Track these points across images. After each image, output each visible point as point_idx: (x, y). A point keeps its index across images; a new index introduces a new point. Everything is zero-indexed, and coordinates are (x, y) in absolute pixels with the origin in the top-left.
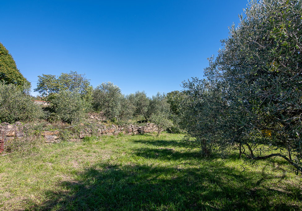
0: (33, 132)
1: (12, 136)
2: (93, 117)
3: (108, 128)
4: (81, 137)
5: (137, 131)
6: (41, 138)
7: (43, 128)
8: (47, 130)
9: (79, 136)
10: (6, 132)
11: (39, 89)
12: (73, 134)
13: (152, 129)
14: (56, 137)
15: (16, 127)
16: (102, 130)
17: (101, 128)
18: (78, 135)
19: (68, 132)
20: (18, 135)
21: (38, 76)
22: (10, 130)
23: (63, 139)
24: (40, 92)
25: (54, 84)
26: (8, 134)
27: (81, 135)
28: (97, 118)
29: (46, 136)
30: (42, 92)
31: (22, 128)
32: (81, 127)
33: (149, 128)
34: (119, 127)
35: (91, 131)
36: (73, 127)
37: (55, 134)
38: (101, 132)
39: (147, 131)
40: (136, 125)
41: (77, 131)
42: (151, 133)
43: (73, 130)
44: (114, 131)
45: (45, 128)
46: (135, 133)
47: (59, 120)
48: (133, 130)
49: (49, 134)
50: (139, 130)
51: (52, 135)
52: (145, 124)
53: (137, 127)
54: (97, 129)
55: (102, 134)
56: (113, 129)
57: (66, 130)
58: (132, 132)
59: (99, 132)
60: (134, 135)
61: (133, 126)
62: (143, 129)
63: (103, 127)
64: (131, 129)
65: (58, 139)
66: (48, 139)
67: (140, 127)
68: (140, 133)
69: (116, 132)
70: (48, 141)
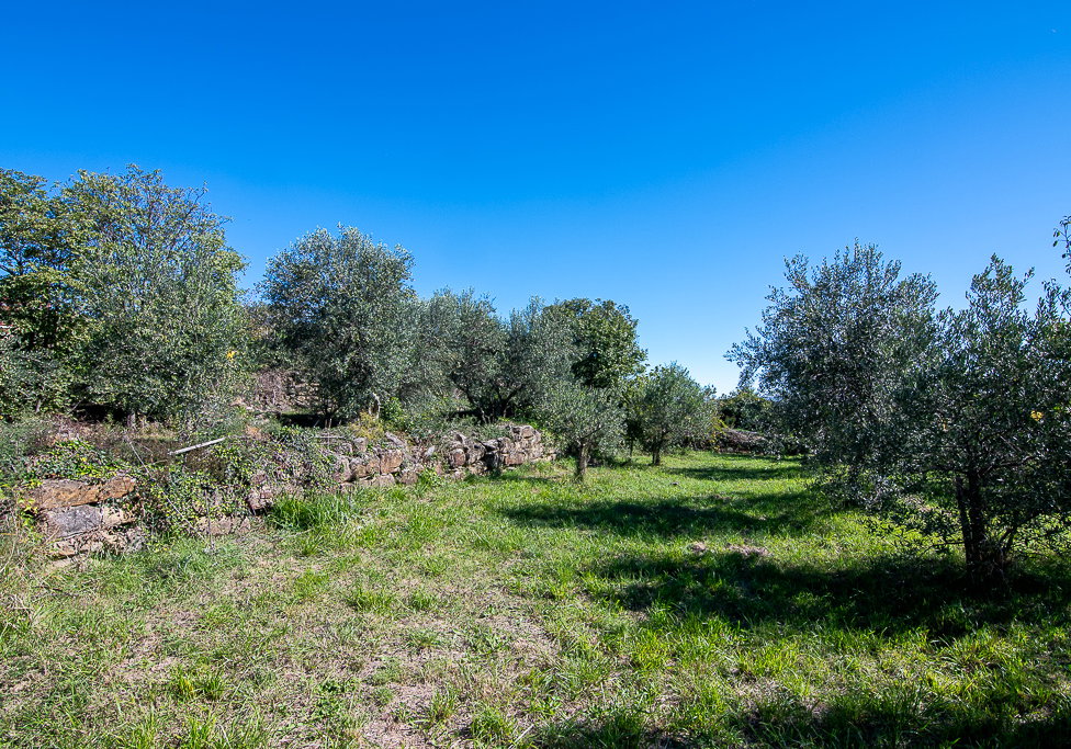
3: (374, 452)
4: (256, 504)
5: (481, 459)
7: (27, 460)
8: (60, 475)
9: (247, 501)
12: (213, 492)
13: (527, 450)
14: (119, 517)
16: (354, 460)
17: (346, 453)
18: (238, 494)
23: (157, 523)
27: (256, 494)
29: (51, 515)
32: (252, 448)
33: (518, 445)
34: (414, 442)
35: (306, 466)
36: (210, 451)
37: (113, 495)
38: (347, 472)
39: (513, 458)
40: (473, 435)
41: (237, 470)
42: (528, 469)
43: (216, 469)
44: (402, 467)
45: (43, 458)
46: (473, 470)
47: (62, 410)
48: (468, 458)
49: (72, 495)
50: (488, 458)
51: (93, 504)
52: (502, 427)
53: (477, 441)
54: (331, 459)
55: (353, 479)
56: (396, 454)
57: (173, 467)
58: (465, 465)
59: (340, 470)
60: (470, 479)
61: (462, 438)
62: (499, 452)
63: (354, 447)
64: (461, 451)
65: (129, 525)
66: (65, 533)
67: (491, 443)
68: (490, 468)
69: (406, 470)
70: (66, 543)
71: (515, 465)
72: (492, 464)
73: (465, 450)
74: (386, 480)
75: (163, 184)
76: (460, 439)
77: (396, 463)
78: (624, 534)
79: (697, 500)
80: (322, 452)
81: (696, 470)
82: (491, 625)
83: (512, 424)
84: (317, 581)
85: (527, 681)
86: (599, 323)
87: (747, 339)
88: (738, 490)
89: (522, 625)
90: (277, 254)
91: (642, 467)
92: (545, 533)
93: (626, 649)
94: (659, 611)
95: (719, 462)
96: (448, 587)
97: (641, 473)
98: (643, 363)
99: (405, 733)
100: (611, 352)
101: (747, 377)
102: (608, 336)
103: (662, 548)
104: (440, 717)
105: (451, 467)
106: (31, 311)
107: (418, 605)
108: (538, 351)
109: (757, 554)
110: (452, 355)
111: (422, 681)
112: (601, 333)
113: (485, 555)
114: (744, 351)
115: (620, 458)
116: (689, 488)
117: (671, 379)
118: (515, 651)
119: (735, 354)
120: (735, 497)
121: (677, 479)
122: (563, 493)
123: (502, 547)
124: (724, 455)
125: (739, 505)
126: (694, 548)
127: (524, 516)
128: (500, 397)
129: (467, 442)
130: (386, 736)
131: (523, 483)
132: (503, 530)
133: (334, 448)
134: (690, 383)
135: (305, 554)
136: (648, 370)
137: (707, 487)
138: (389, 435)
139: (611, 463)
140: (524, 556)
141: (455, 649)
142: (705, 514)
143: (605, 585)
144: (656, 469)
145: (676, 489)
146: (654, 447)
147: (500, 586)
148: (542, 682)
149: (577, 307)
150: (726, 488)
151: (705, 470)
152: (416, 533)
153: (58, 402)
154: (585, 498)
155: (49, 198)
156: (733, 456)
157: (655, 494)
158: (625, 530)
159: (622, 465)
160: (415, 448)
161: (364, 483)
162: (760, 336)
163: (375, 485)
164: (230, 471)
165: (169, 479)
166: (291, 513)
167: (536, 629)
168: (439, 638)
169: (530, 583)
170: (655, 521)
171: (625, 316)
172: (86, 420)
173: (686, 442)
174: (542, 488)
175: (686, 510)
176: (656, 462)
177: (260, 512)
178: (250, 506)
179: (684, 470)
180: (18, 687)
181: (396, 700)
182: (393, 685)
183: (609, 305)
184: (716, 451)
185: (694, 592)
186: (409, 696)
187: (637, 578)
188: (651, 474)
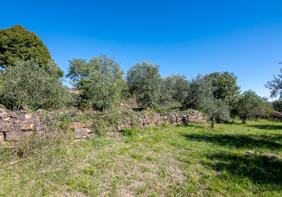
0: (59, 123)
1: (30, 130)
2: (122, 105)
3: (150, 118)
4: (119, 129)
5: (182, 120)
6: (69, 133)
7: (72, 118)
8: (77, 121)
9: (117, 129)
10: (21, 125)
11: (70, 75)
12: (109, 126)
13: (197, 118)
14: (89, 131)
15: (37, 116)
16: (144, 119)
17: (142, 118)
18: (115, 127)
19: (104, 123)
20: (38, 128)
21: (69, 61)
22: (26, 122)
23: (97, 132)
24: (71, 78)
25: (85, 69)
26: (24, 127)
27: (119, 127)
28: (127, 105)
29: (76, 129)
30: (73, 78)
31: (45, 118)
32: (119, 116)
33: (194, 116)
34: (161, 115)
35: (131, 121)
36: (109, 117)
37: (88, 126)
38: (142, 123)
39: (192, 120)
40: (179, 113)
41: (115, 121)
42: (197, 123)
43: (110, 121)
44: (157, 121)
45: (75, 118)
46: (179, 123)
47: (91, 108)
48: (177, 120)
49: (80, 126)
50: (184, 120)
51: (84, 128)
52: (188, 111)
53: (180, 115)
54: (138, 119)
55: (144, 124)
56: (155, 118)
57: (101, 120)
58: (177, 122)
59: (140, 122)
60: (178, 126)
61: (176, 114)
62: (187, 118)
63: (144, 116)
64: (175, 118)
65: (92, 132)
66: (78, 134)
67: (185, 116)
68: (184, 123)
69: (159, 122)
70: (79, 136)
71: (193, 122)
72: (185, 122)
73: (176, 117)
74: (153, 125)
75: (107, 57)
76: (175, 114)
77: (156, 121)
78: (222, 145)
79: (256, 136)
80: (136, 117)
81: (260, 126)
82: (167, 168)
83: (192, 110)
84: (127, 149)
85: (171, 187)
86: (222, 79)
87: (274, 80)
88: (276, 133)
89: (177, 170)
90: (128, 69)
91: (238, 124)
92: (194, 143)
93: (208, 184)
94: (225, 172)
95: (271, 123)
96: (159, 155)
97: (237, 126)
98: (239, 91)
99: (132, 194)
100: (226, 88)
101: (274, 93)
102: (225, 83)
103: (235, 151)
104: (142, 192)
105: (172, 122)
106: (84, 87)
107: (149, 159)
108: (200, 89)
109: (275, 157)
110: (174, 91)
111: (141, 181)
112: (223, 82)
113: (173, 147)
114: (273, 84)
115: (230, 120)
116: (255, 132)
117: (248, 95)
118: (171, 177)
119: (269, 85)
120: (273, 136)
121: (251, 128)
122: (206, 131)
123: (179, 145)
124: (273, 121)
125: (273, 139)
126: (248, 153)
127: (191, 137)
128: (190, 103)
129: (177, 115)
130: (126, 194)
131: (193, 128)
132: (182, 141)
133: (139, 116)
134: (256, 96)
135: (127, 142)
136: (241, 93)
137: (262, 132)
138: (154, 113)
139: (226, 122)
140: (186, 149)
141: (154, 173)
142: (258, 141)
143: (209, 161)
144: (243, 125)
145: (249, 132)
146: (244, 118)
147: (174, 157)
148: (175, 188)
149: (215, 75)
150: (270, 132)
151: (264, 126)
152: (156, 140)
153: (90, 106)
154: (213, 133)
155: (86, 63)
156: (277, 121)
157: (240, 133)
158: (222, 144)
159: (231, 123)
160: (162, 117)
161: (147, 126)
162: (280, 78)
163: (150, 126)
164: (113, 121)
165: (99, 123)
166: (127, 132)
167: (181, 172)
168: (151, 170)
169: (184, 157)
170: (235, 142)
171: (232, 76)
172: (95, 110)
173: (257, 116)
174: (199, 129)
175: (251, 139)
176: (244, 123)
177: (120, 131)
178: (118, 130)
179: (255, 125)
180: (60, 165)
181: (133, 184)
182: (133, 180)
183: (226, 73)
184: (270, 119)
185: (243, 168)
186: (137, 184)
187: (221, 160)
188: (241, 127)
